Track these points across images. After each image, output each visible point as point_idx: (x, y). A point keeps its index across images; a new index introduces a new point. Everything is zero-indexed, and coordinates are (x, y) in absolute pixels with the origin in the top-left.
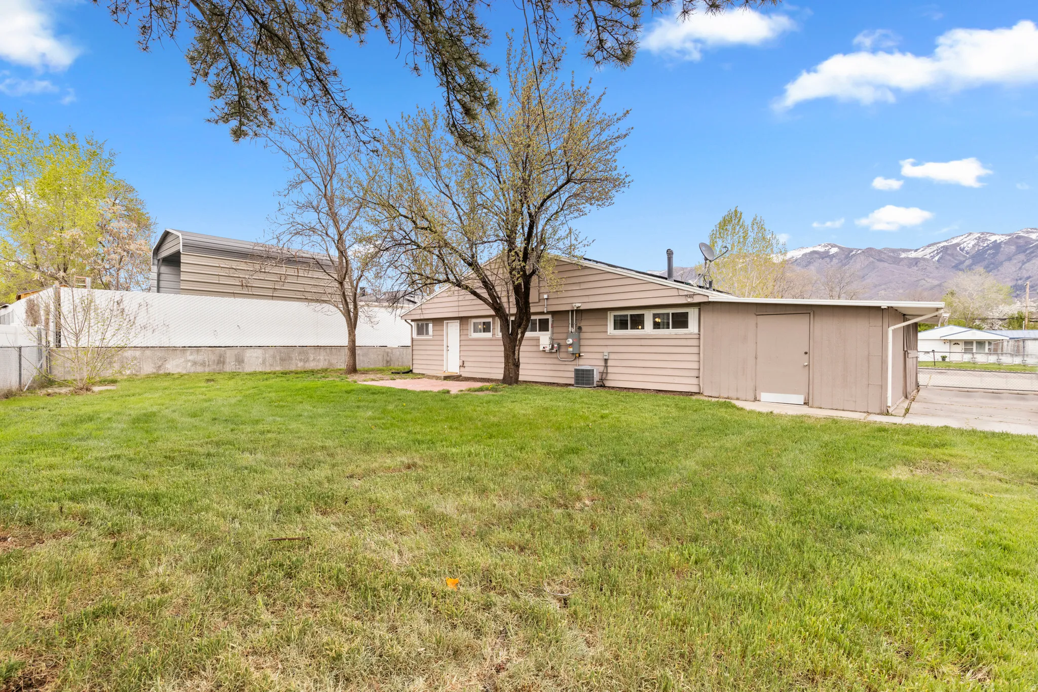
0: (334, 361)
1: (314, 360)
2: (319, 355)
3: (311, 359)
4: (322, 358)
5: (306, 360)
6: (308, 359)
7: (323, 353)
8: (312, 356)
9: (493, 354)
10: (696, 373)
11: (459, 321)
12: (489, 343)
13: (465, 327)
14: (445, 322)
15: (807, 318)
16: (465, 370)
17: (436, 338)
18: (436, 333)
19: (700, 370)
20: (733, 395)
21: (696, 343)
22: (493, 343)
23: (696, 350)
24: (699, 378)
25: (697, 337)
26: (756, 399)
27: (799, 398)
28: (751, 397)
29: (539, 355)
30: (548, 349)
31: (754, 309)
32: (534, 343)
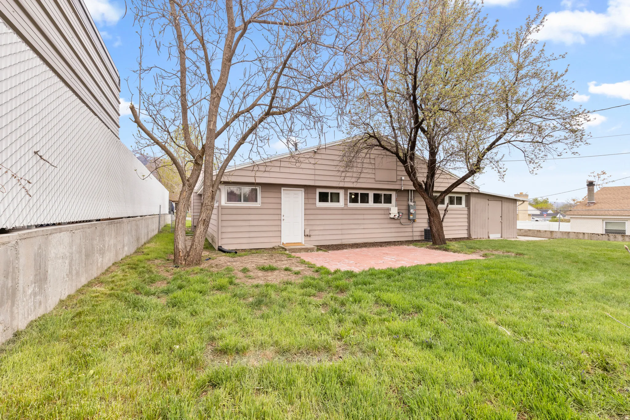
9: (344, 222)
10: (466, 228)
11: (303, 189)
12: (340, 212)
13: (310, 196)
14: (282, 188)
15: (501, 202)
16: (312, 239)
17: (266, 206)
18: (266, 200)
19: (469, 226)
20: (482, 237)
21: (466, 212)
22: (345, 212)
23: (466, 216)
24: (469, 230)
25: (467, 209)
26: (489, 237)
27: (499, 235)
28: (487, 237)
29: (386, 221)
30: (397, 217)
31: (488, 197)
32: (382, 212)
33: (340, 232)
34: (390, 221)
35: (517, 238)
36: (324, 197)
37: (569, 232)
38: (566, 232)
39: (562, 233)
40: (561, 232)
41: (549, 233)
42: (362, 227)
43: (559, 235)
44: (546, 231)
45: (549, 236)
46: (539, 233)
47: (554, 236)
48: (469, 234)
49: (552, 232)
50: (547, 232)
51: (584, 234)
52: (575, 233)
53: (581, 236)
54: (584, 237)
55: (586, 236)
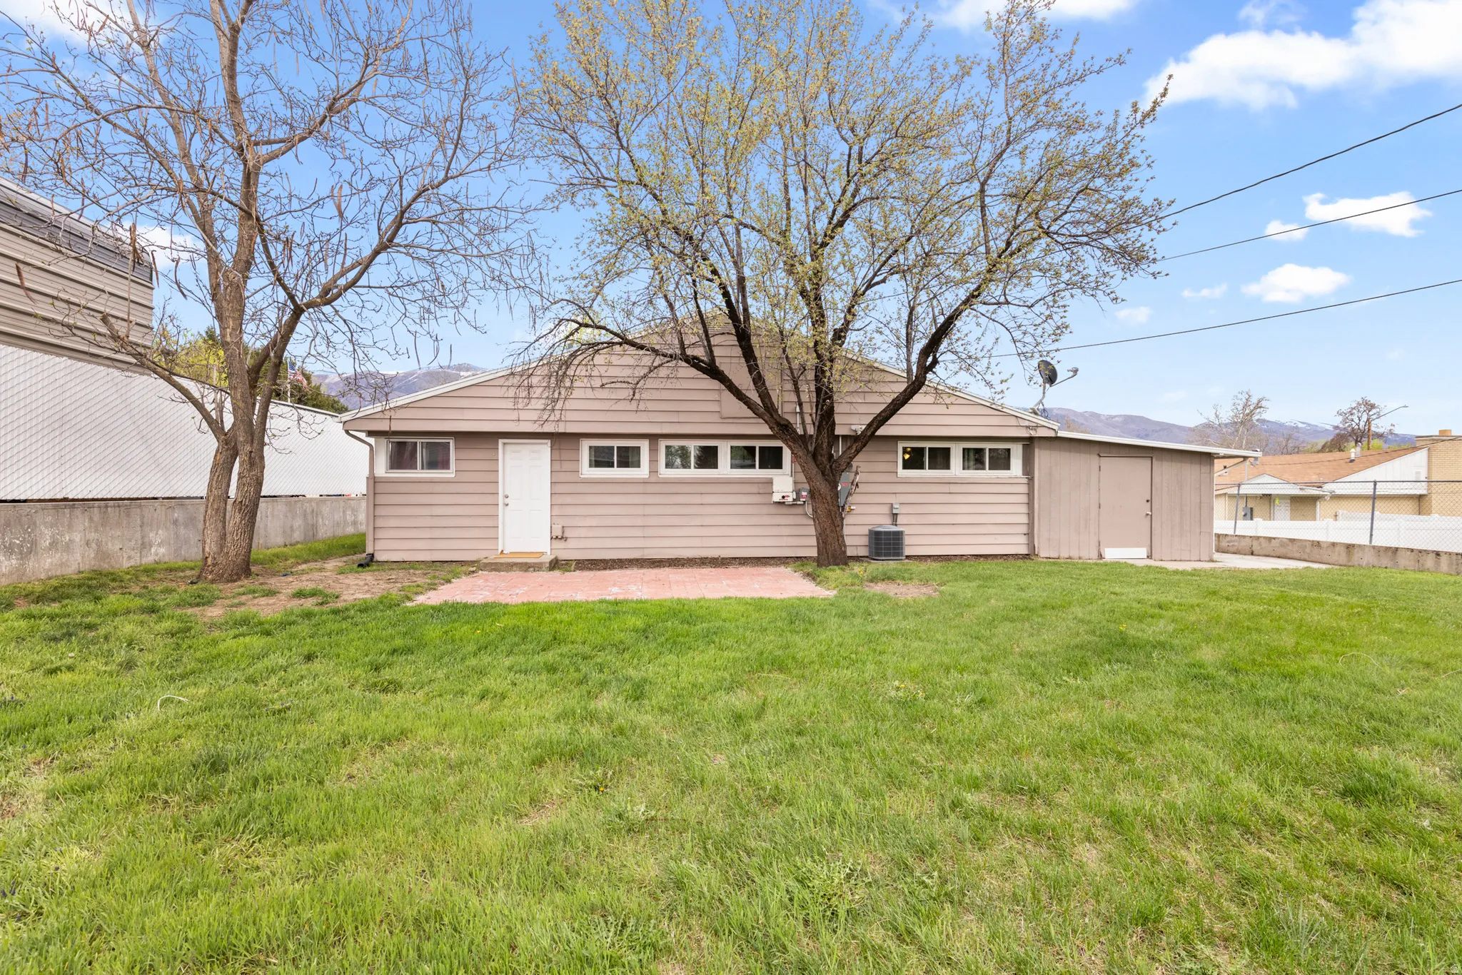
0: (113, 547)
1: (54, 545)
2: (70, 527)
3: (46, 543)
4: (77, 537)
5: (28, 550)
6: (34, 543)
7: (81, 520)
8: (47, 533)
9: (648, 510)
10: (1024, 529)
11: (549, 442)
12: (640, 488)
13: (566, 454)
14: (501, 441)
15: (1149, 462)
16: (569, 546)
17: (466, 477)
18: (466, 465)
19: (1031, 525)
20: (1074, 554)
21: (1024, 489)
22: (650, 488)
23: (1024, 499)
24: (1030, 535)
25: (1025, 481)
26: (1101, 556)
27: (1142, 552)
28: (1094, 555)
29: (765, 510)
30: (790, 499)
31: (1096, 449)
32: (754, 489)
33: (638, 532)
34: (774, 510)
35: (1212, 561)
36: (602, 458)
37: (1397, 549)
38: (1387, 549)
39: (1379, 550)
40: (1374, 547)
41: (1343, 551)
42: (698, 521)
43: (1369, 558)
44: (1334, 544)
45: (1343, 559)
46: (1316, 550)
47: (1357, 556)
48: (1031, 545)
49: (1349, 547)
50: (1337, 549)
51: (1438, 554)
52: (1412, 550)
53: (1430, 562)
54: (1438, 564)
55: (1444, 559)
